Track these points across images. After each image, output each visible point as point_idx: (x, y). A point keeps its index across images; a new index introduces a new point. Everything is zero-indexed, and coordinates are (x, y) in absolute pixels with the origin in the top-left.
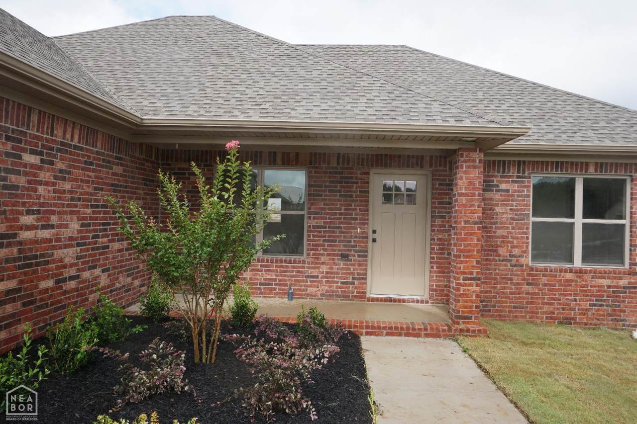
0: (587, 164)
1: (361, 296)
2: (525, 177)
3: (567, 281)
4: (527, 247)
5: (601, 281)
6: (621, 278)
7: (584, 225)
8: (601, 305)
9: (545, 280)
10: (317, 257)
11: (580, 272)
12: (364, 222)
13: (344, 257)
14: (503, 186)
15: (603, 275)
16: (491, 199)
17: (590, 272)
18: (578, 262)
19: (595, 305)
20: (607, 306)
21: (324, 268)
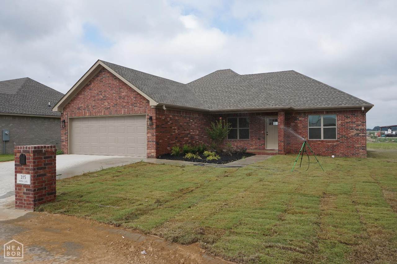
0: (323, 112)
1: (264, 149)
2: (306, 116)
3: (319, 144)
4: (307, 135)
5: (328, 144)
6: (334, 143)
7: (324, 128)
8: (329, 150)
9: (312, 144)
10: (252, 139)
11: (322, 141)
12: (264, 130)
13: (259, 139)
14: (300, 119)
15: (329, 142)
16: (297, 123)
17: (325, 141)
18: (322, 139)
19: (327, 150)
20: (331, 150)
21: (254, 142)
